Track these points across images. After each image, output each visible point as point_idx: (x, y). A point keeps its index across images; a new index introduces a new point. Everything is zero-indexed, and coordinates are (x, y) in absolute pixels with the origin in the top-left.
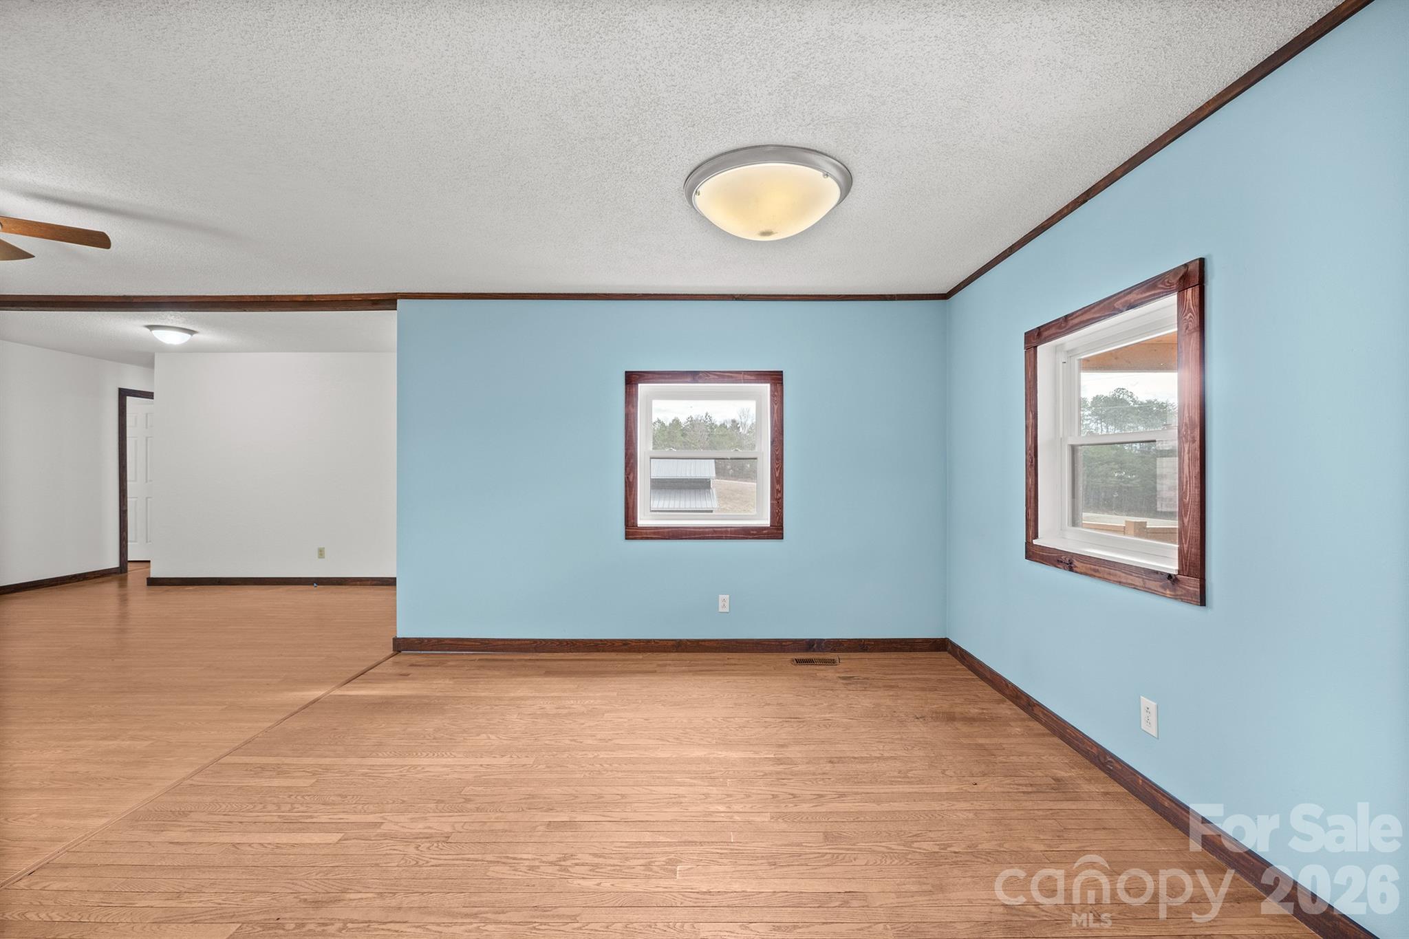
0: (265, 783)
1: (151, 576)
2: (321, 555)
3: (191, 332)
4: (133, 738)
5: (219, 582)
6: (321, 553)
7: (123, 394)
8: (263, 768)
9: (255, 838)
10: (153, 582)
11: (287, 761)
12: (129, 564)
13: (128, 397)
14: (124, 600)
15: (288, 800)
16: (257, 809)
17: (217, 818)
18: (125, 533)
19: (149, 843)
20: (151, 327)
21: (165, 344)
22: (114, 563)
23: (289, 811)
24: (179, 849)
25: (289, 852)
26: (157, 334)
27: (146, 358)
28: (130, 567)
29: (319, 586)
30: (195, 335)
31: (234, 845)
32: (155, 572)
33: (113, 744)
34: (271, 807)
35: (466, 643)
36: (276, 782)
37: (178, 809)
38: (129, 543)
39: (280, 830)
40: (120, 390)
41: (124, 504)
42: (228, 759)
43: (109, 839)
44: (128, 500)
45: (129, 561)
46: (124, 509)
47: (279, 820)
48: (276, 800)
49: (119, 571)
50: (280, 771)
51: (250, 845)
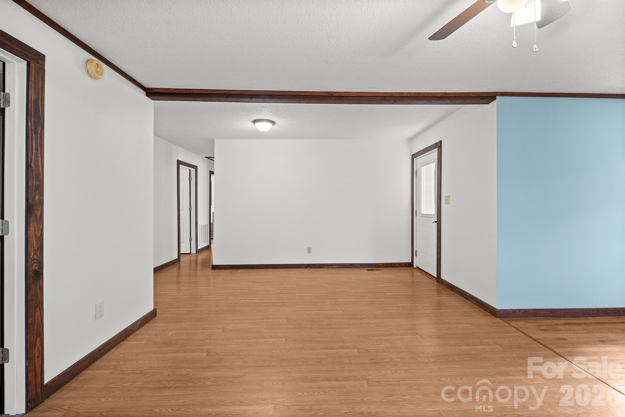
2: (309, 251)
5: (252, 267)
6: (309, 250)
7: (179, 163)
18: (179, 239)
21: (260, 131)
26: (258, 125)
29: (311, 269)
35: (542, 312)
40: (178, 161)
41: (179, 223)
44: (181, 220)
45: (181, 254)
46: (179, 226)
49: (177, 261)
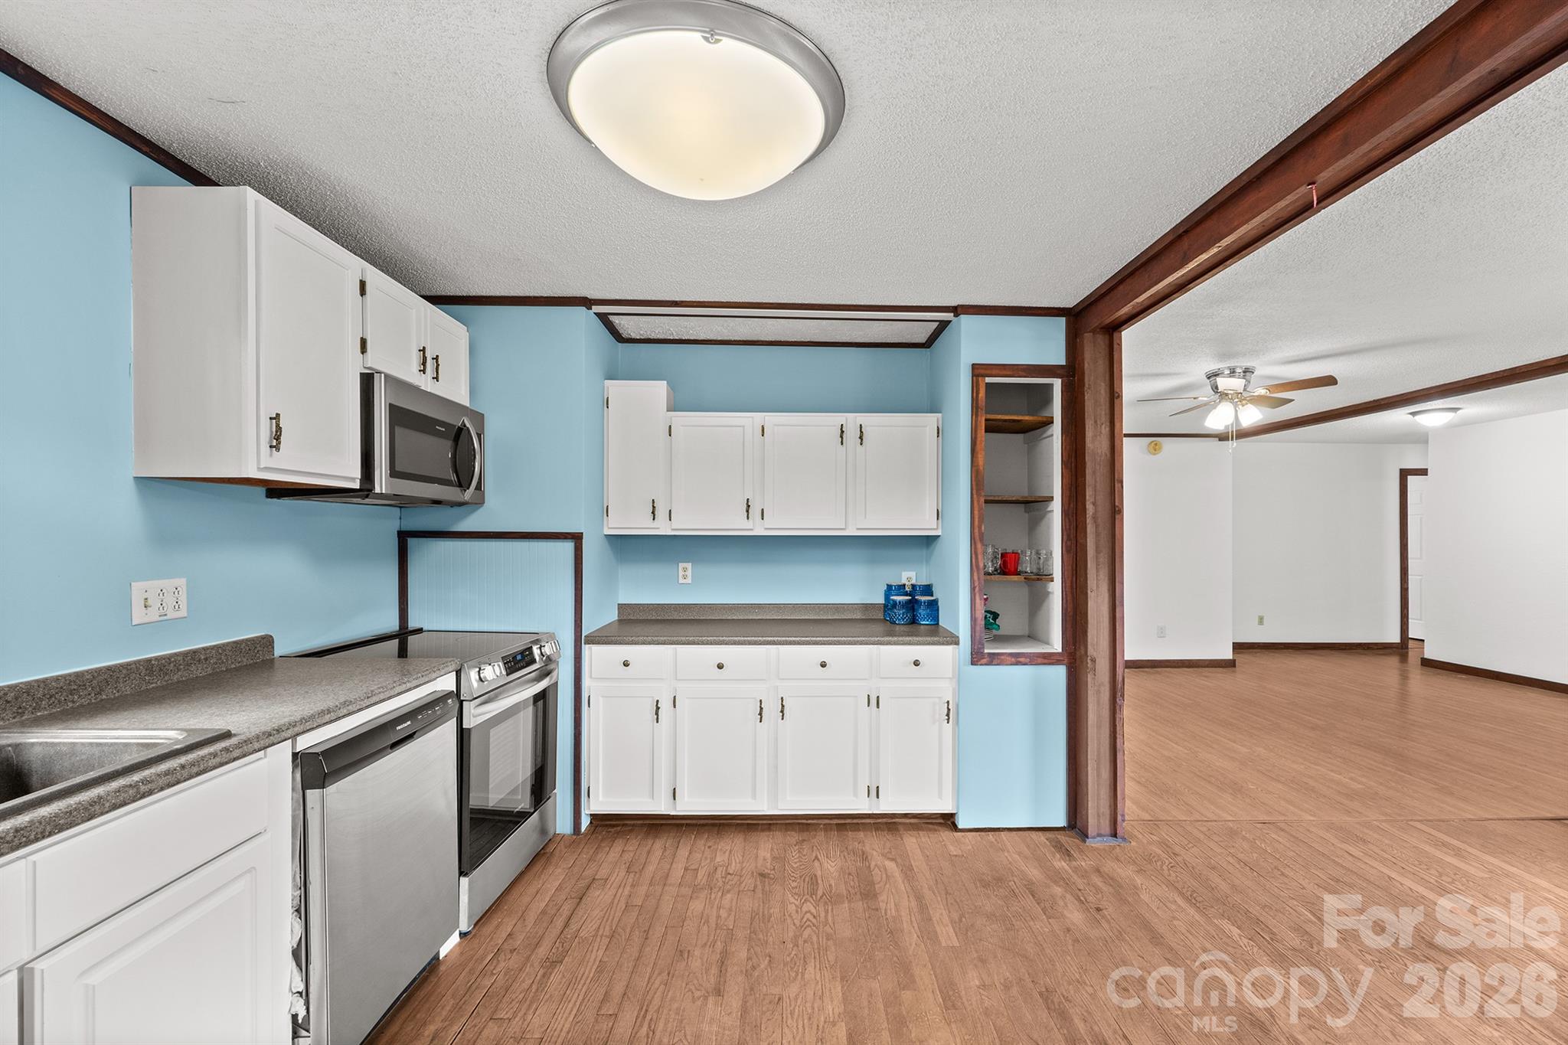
0: (1438, 854)
1: (1425, 657)
3: (1455, 410)
4: (1351, 779)
7: (1404, 474)
8: (1444, 844)
9: (1408, 883)
10: (1427, 663)
11: (1470, 849)
12: (1410, 642)
13: (1409, 477)
14: (1404, 677)
15: (1453, 876)
16: (1421, 867)
17: (1386, 856)
18: (1406, 610)
19: (1333, 844)
20: (1414, 414)
22: (1395, 638)
23: (1448, 883)
24: (1350, 858)
25: (1430, 905)
26: (1418, 418)
27: (1421, 439)
28: (1411, 644)
30: (1459, 412)
31: (1389, 877)
32: (1429, 654)
33: (1337, 777)
34: (1433, 872)
36: (1449, 859)
37: (1361, 836)
38: (1410, 621)
39: (1432, 890)
40: (1402, 471)
41: (1405, 582)
42: (1418, 825)
43: (1310, 829)
44: (1409, 577)
45: (1410, 638)
46: (1406, 586)
47: (1435, 883)
48: (1440, 870)
49: (1400, 647)
50: (1458, 853)
51: (1401, 884)
